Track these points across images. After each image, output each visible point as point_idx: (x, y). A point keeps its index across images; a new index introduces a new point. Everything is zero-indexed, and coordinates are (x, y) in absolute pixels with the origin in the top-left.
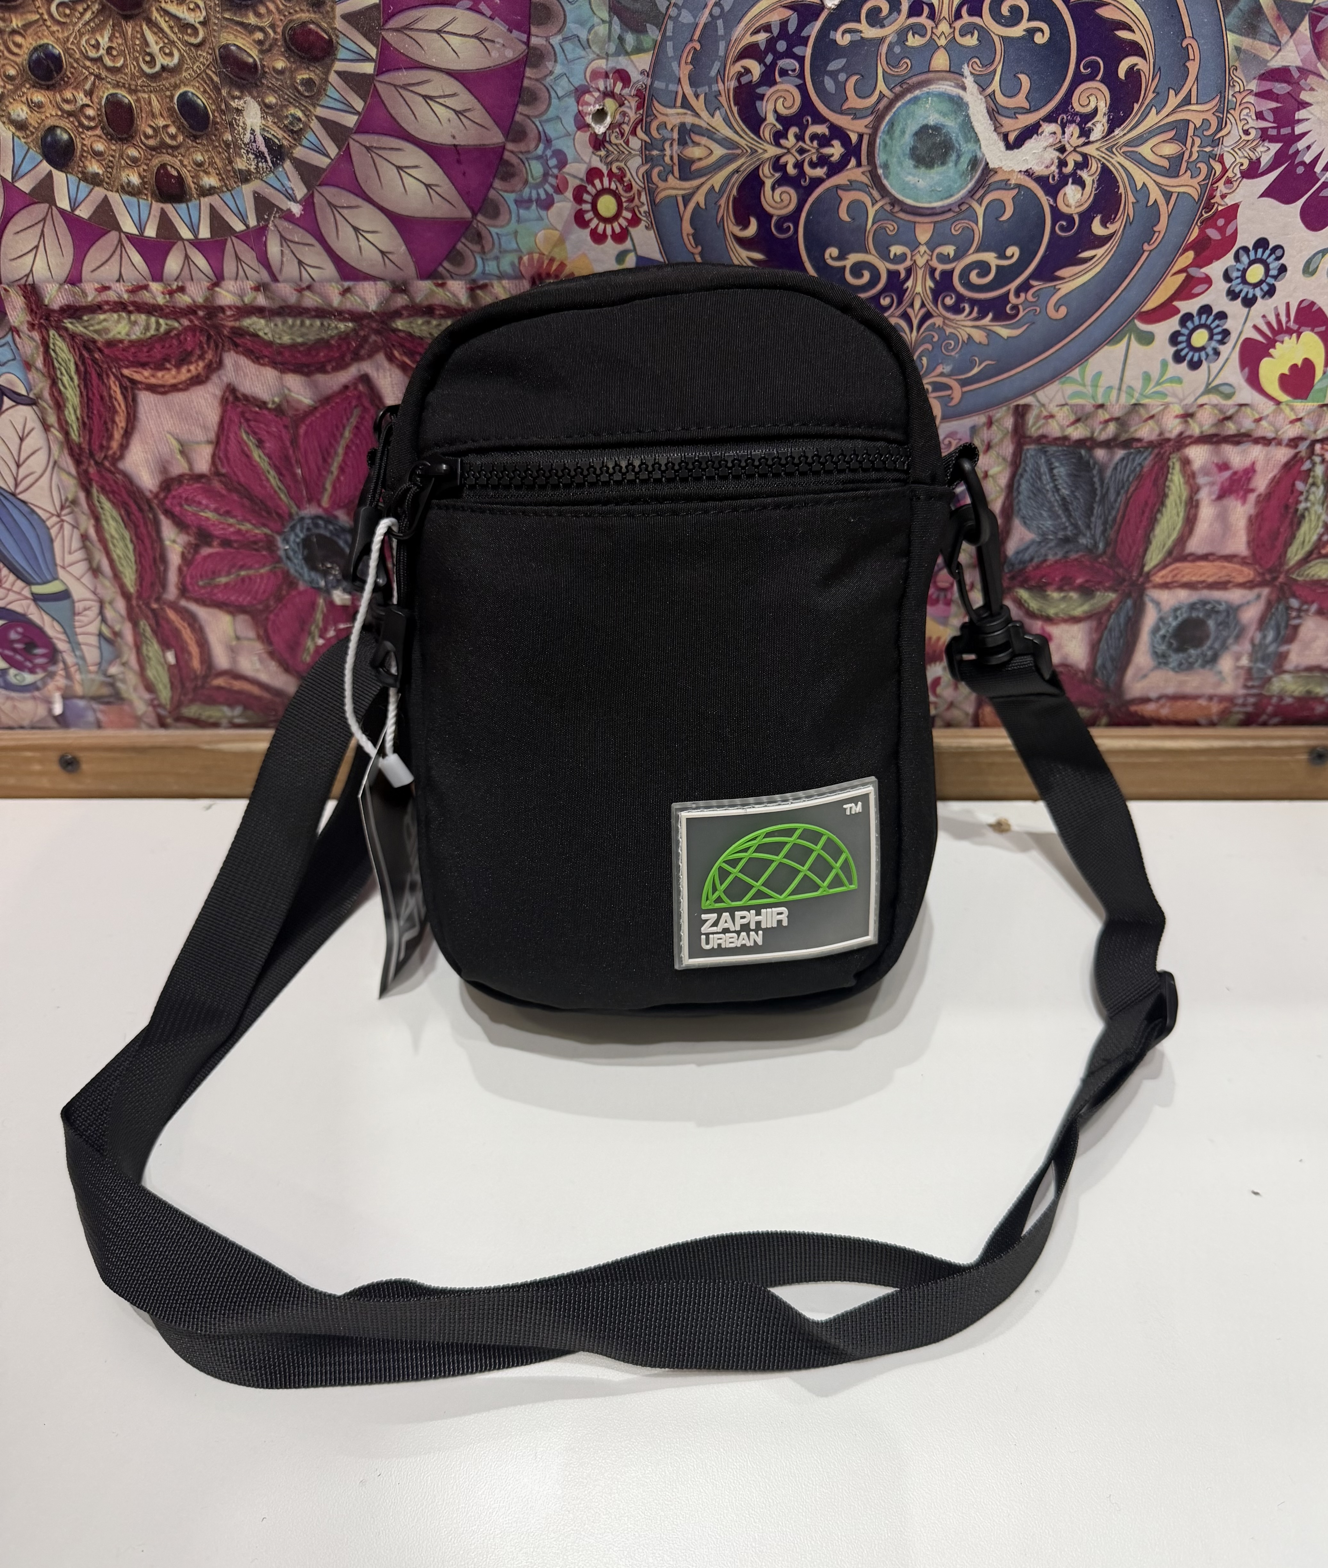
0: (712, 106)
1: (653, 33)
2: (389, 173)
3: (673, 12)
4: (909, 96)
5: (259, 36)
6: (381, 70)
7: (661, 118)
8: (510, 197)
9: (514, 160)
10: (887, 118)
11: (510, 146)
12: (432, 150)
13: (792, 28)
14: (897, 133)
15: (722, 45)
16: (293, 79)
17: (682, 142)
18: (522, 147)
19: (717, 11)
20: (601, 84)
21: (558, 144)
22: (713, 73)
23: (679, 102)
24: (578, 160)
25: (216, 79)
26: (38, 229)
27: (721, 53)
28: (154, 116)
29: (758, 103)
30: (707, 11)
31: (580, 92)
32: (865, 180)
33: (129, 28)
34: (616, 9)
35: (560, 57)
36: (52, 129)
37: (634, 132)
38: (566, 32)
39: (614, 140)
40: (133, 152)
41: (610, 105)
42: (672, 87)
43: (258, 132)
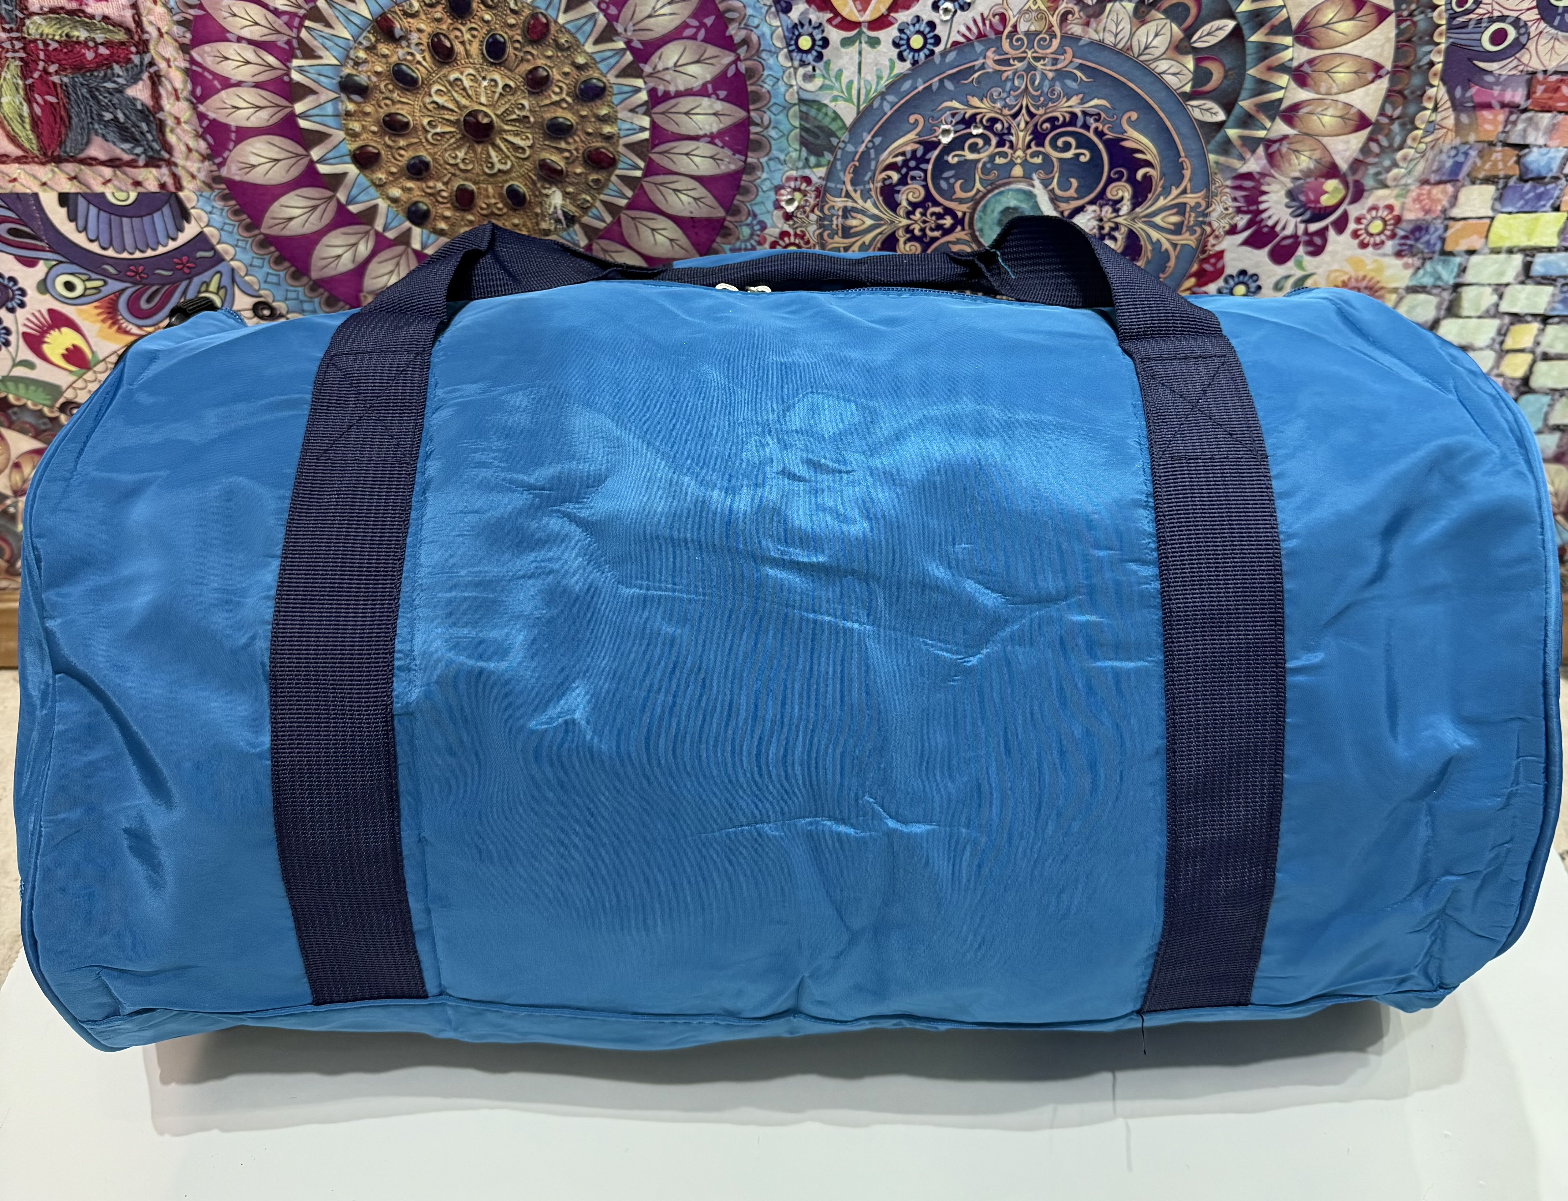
0: (866, 196)
1: (828, 157)
2: (646, 233)
3: (842, 145)
4: (996, 191)
5: (567, 154)
6: (645, 175)
7: (832, 204)
8: (727, 247)
9: (731, 226)
10: (982, 203)
11: (729, 218)
12: (677, 220)
13: (919, 154)
14: (989, 211)
15: (873, 164)
16: (586, 178)
17: (845, 217)
18: (737, 218)
19: (870, 145)
20: (792, 184)
21: (761, 217)
22: (867, 178)
23: (844, 194)
24: (775, 226)
25: (534, 178)
26: (395, 261)
27: (873, 167)
28: (488, 197)
29: (896, 196)
30: (864, 145)
31: (778, 189)
32: (967, 238)
33: (479, 149)
34: (803, 143)
35: (766, 169)
36: (416, 203)
37: (812, 211)
38: (771, 155)
39: (799, 215)
40: (470, 217)
41: (798, 195)
42: (839, 186)
43: (559, 207)
